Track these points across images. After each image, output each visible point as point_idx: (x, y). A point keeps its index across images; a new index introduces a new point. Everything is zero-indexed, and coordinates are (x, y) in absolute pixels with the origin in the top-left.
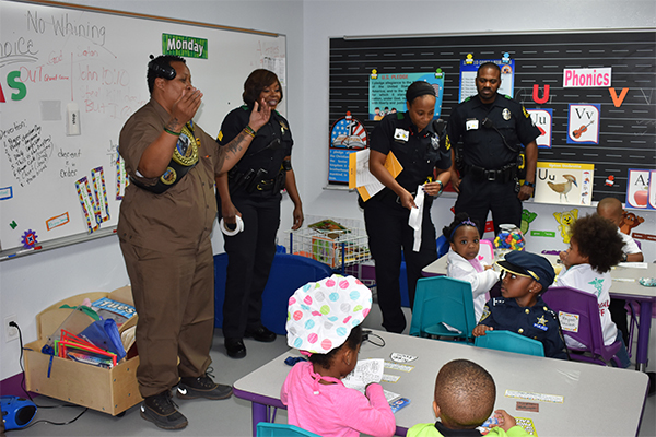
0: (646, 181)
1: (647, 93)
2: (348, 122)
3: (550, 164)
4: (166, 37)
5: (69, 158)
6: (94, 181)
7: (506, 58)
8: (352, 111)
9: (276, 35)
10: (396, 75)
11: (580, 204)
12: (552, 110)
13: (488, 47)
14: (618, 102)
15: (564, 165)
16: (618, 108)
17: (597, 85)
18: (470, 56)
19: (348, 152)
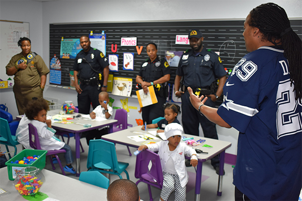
2: (55, 59)
3: (118, 78)
7: (103, 33)
8: (56, 54)
9: (22, 23)
10: (69, 39)
11: (126, 96)
12: (118, 55)
13: (97, 28)
14: (139, 52)
16: (139, 55)
17: (132, 45)
18: (92, 32)
19: (55, 71)
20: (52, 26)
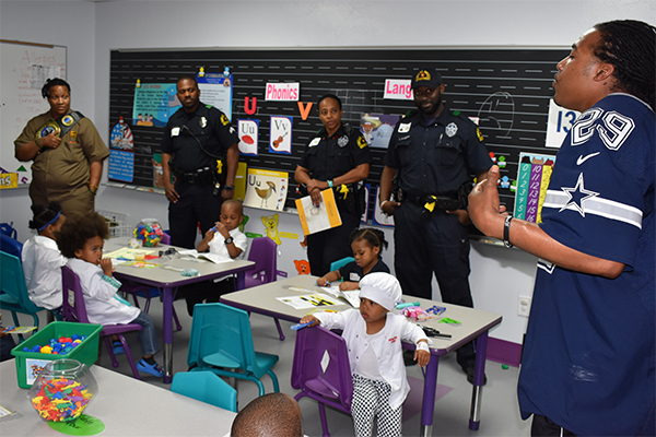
2: (121, 127)
3: (258, 171)
7: (226, 73)
8: (123, 116)
9: (51, 46)
10: (153, 85)
11: (275, 209)
12: (258, 121)
13: (214, 61)
14: (304, 115)
15: (267, 172)
16: (304, 121)
17: (289, 99)
18: (202, 69)
19: (122, 153)
20: (115, 54)
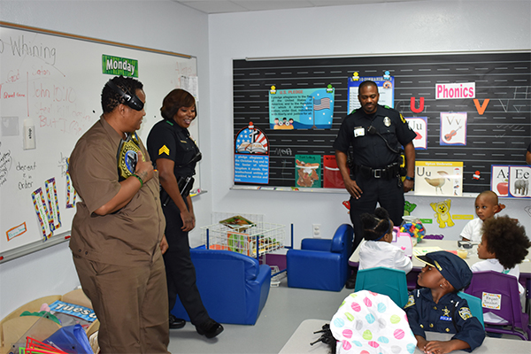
0: (506, 175)
1: (504, 103)
2: (251, 130)
3: (427, 163)
4: (106, 58)
5: (26, 171)
6: (47, 191)
7: (387, 76)
8: (254, 121)
9: (189, 57)
10: (292, 90)
11: (453, 195)
12: (426, 118)
13: (372, 66)
14: (481, 110)
15: (438, 163)
16: (481, 116)
17: (463, 97)
18: (356, 74)
19: (251, 157)
